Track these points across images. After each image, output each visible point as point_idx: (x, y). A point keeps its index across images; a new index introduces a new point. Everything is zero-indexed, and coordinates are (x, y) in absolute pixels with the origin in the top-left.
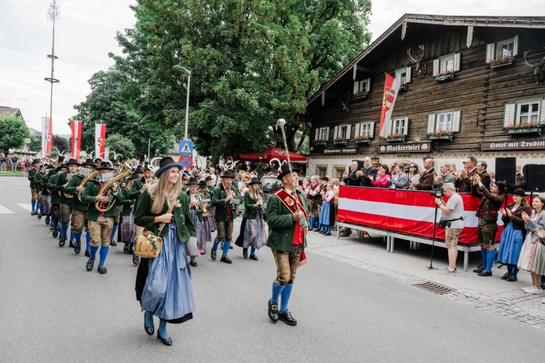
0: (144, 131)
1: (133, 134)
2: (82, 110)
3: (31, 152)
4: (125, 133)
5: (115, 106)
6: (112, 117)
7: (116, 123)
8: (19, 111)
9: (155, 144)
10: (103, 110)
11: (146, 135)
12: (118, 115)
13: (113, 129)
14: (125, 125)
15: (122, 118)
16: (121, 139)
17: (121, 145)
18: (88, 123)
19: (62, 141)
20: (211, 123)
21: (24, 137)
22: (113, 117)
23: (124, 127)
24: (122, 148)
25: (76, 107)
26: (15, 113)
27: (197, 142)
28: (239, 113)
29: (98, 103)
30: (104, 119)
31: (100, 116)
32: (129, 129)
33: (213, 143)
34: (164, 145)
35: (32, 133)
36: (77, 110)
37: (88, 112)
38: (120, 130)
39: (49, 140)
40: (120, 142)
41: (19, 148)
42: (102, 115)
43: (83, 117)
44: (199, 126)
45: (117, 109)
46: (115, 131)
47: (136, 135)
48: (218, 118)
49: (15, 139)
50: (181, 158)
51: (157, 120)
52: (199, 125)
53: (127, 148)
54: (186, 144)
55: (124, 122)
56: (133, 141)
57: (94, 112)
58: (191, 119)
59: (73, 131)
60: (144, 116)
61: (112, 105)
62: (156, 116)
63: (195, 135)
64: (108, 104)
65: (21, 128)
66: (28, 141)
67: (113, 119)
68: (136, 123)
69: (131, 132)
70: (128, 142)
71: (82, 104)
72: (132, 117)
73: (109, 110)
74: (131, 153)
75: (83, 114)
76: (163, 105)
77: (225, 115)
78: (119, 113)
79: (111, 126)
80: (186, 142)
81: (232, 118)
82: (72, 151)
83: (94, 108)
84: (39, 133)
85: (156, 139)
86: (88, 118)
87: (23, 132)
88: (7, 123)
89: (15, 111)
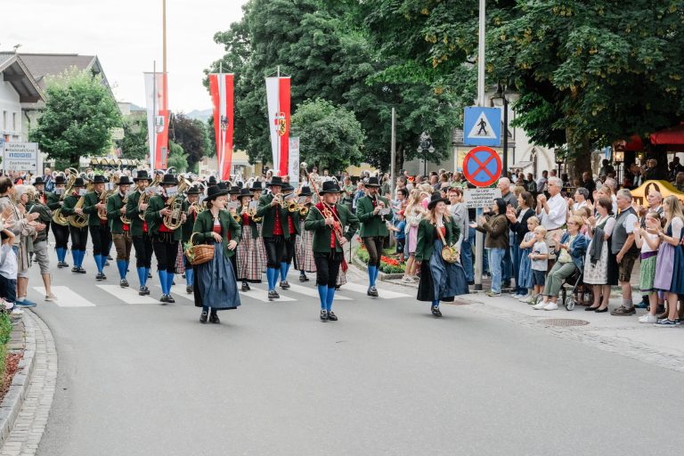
0: (388, 84)
1: (359, 96)
2: (236, 44)
3: (125, 162)
4: (337, 96)
5: (311, 24)
6: (305, 56)
7: (315, 71)
8: (97, 63)
9: (417, 120)
10: (284, 38)
11: (394, 96)
12: (319, 47)
13: (308, 87)
14: (337, 72)
15: (329, 54)
16: (327, 111)
17: (330, 130)
18: (250, 75)
19: (192, 129)
20: (554, 53)
21: (110, 125)
22: (308, 53)
23: (336, 78)
24: (331, 138)
25: (220, 38)
26: (89, 67)
27: (525, 107)
28: (637, 14)
29: (269, 22)
30: (286, 63)
31: (275, 55)
32: (349, 83)
33: (566, 107)
34: (441, 121)
35: (125, 114)
36: (223, 46)
37: (248, 48)
38: (325, 89)
39: (162, 129)
40: (326, 120)
41: (99, 154)
42: (280, 51)
43: (236, 62)
44: (522, 62)
45: (317, 33)
46: (313, 94)
47: (368, 98)
48: (573, 34)
49: (90, 132)
50: (469, 156)
51: (412, 55)
52: (519, 60)
53: (343, 136)
54: (483, 116)
55: (335, 66)
56: (359, 117)
57: (260, 45)
58: (495, 47)
59: (217, 101)
60: (378, 47)
61: (304, 23)
62: (409, 43)
63: (512, 89)
64: (295, 21)
65: (103, 104)
66: (117, 134)
67: (308, 62)
68: (364, 66)
69: (354, 91)
70: (345, 120)
71: (235, 28)
72: (354, 51)
73: (297, 37)
74: (355, 148)
75: (237, 53)
76: (425, 12)
77: (593, 25)
78: (321, 43)
79: (303, 81)
80: (481, 109)
81: (615, 31)
82: (215, 152)
83: (262, 36)
84: (142, 112)
85: (418, 106)
86: (247, 63)
87: (106, 113)
88: (73, 94)
89: (88, 63)
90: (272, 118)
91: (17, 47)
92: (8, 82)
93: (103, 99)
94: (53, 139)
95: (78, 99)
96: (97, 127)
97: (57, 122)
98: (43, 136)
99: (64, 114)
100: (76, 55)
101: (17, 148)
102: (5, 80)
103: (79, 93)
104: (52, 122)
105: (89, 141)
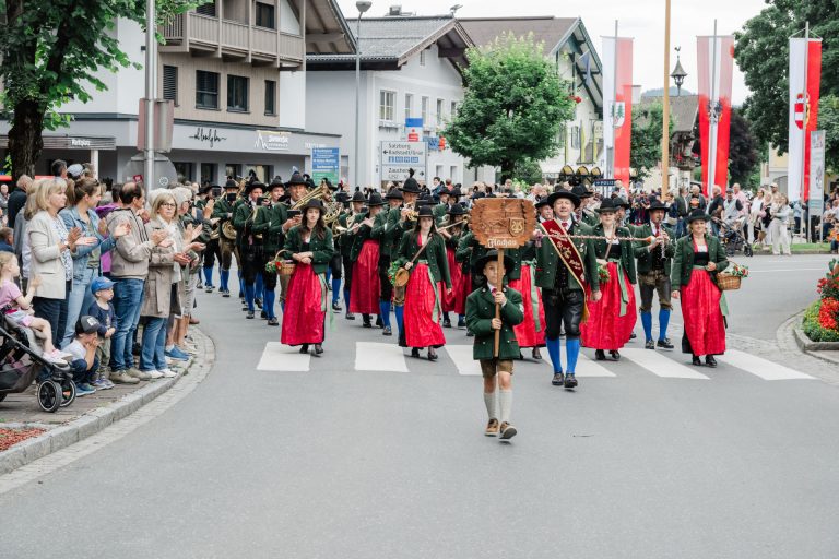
8: (581, 26)
26: (568, 34)
88: (504, 72)
89: (567, 28)
90: (793, 101)
91: (455, 8)
92: (446, 59)
93: (546, 79)
94: (475, 137)
95: (510, 79)
96: (535, 119)
97: (480, 113)
98: (461, 133)
99: (490, 101)
100: (551, 18)
101: (399, 150)
102: (441, 55)
103: (512, 70)
104: (473, 113)
105: (526, 140)
